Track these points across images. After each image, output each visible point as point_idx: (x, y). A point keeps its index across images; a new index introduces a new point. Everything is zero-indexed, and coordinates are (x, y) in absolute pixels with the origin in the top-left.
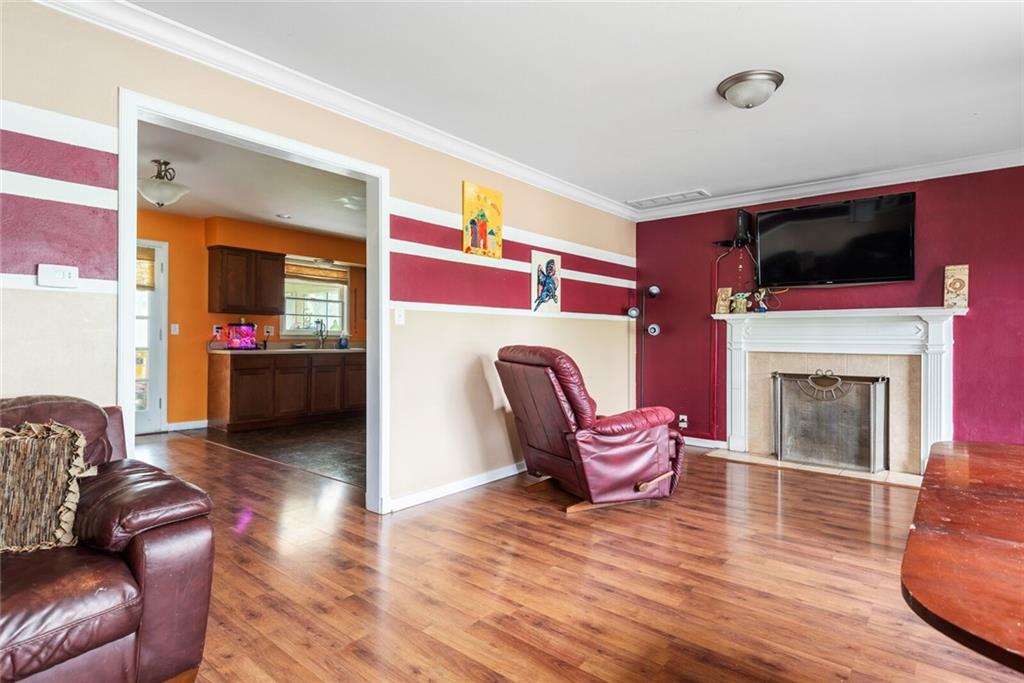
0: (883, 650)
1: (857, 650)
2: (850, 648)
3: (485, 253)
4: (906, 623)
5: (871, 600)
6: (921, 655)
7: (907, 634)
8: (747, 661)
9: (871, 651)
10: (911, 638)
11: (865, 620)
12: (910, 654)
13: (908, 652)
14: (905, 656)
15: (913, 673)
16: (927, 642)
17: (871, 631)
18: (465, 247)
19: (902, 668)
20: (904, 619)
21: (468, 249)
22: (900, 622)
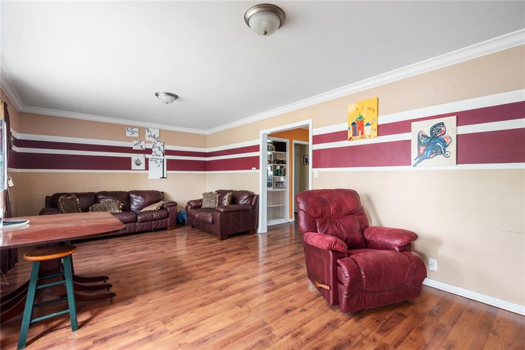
0: (147, 315)
1: (155, 309)
2: (157, 308)
3: (362, 137)
4: (150, 333)
5: (173, 335)
6: (135, 323)
7: (146, 328)
8: (173, 287)
9: (151, 312)
10: (143, 328)
11: (164, 323)
12: (138, 320)
13: (140, 320)
14: (140, 318)
15: (134, 315)
16: (137, 330)
17: (158, 319)
18: (349, 138)
19: (137, 313)
20: (153, 335)
21: (351, 138)
22: (153, 332)
